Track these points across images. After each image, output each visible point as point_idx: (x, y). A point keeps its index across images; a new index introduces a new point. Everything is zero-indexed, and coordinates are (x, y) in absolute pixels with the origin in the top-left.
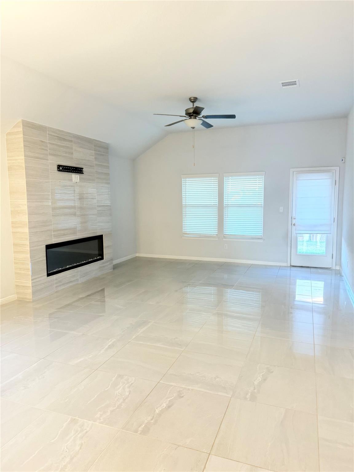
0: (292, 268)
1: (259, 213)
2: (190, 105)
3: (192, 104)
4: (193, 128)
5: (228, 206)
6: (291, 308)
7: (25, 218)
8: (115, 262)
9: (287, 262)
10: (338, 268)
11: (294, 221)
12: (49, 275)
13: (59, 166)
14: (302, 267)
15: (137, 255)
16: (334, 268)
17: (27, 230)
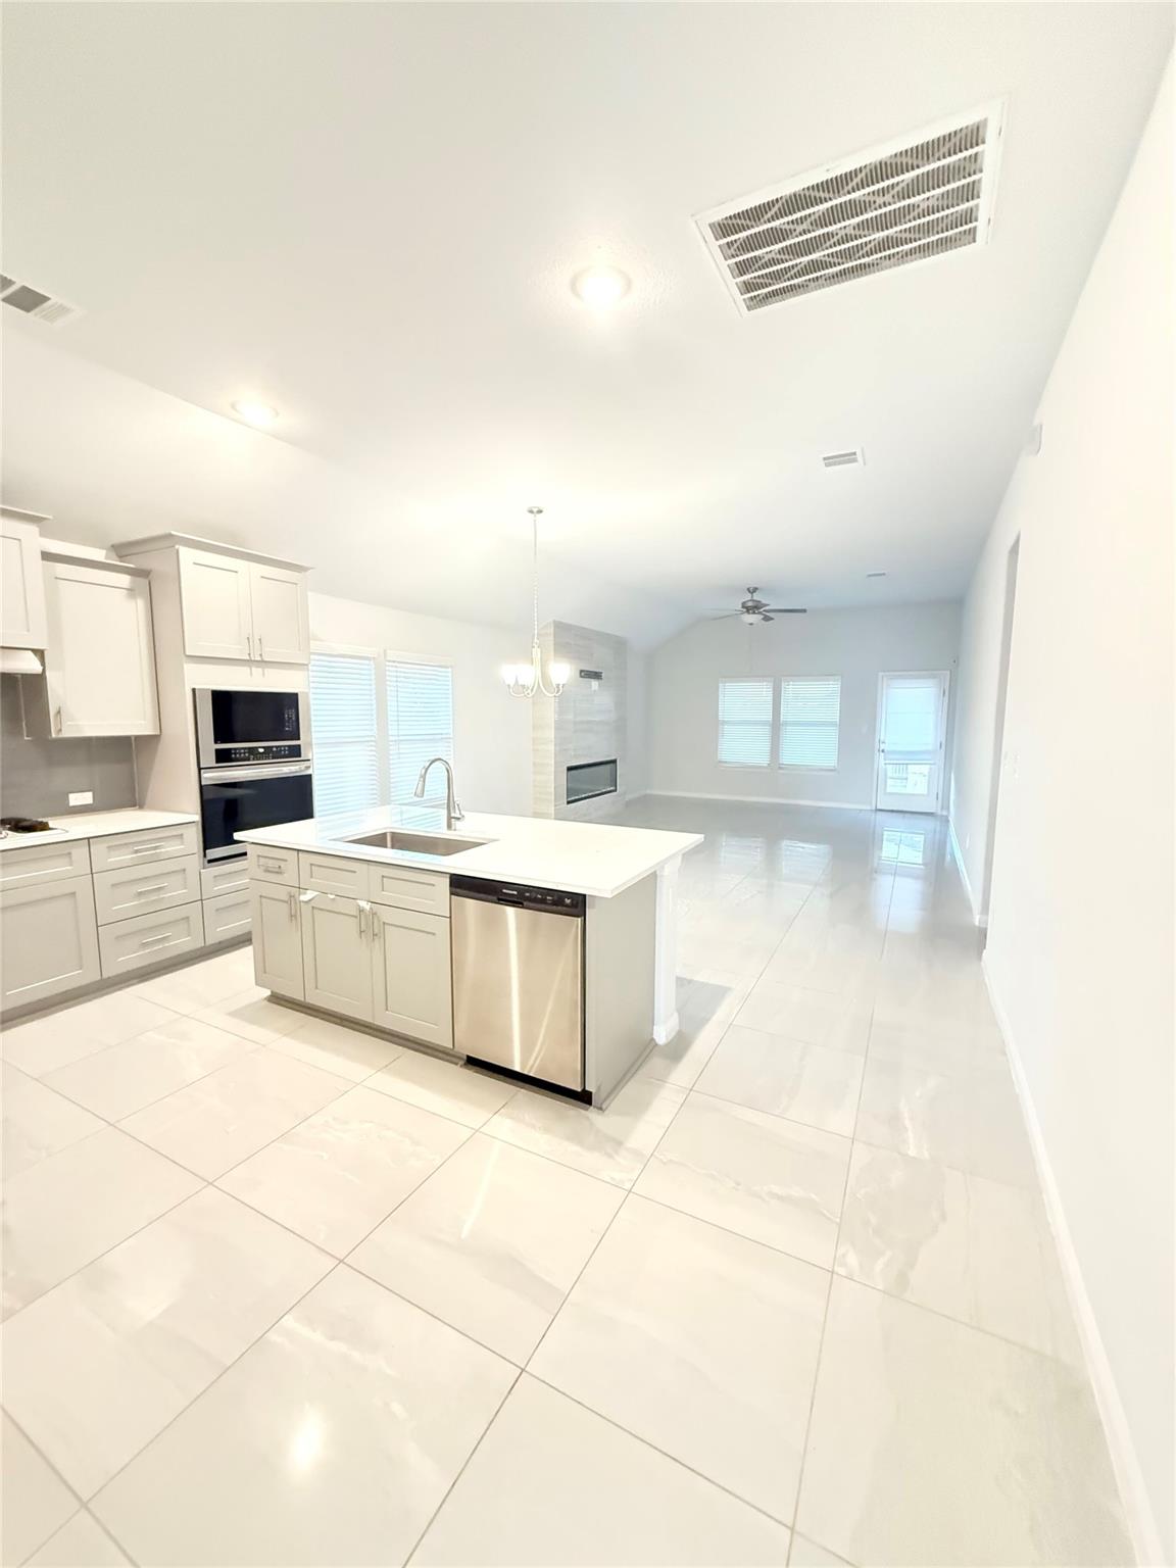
0: (879, 813)
1: (833, 734)
2: (748, 597)
3: (750, 595)
4: (751, 624)
5: (786, 723)
6: (876, 872)
7: (551, 734)
8: (629, 797)
9: (871, 804)
10: (945, 813)
11: (882, 747)
12: (569, 803)
13: (581, 671)
14: (892, 811)
15: (648, 792)
16: (939, 812)
17: (552, 748)
